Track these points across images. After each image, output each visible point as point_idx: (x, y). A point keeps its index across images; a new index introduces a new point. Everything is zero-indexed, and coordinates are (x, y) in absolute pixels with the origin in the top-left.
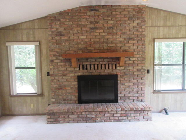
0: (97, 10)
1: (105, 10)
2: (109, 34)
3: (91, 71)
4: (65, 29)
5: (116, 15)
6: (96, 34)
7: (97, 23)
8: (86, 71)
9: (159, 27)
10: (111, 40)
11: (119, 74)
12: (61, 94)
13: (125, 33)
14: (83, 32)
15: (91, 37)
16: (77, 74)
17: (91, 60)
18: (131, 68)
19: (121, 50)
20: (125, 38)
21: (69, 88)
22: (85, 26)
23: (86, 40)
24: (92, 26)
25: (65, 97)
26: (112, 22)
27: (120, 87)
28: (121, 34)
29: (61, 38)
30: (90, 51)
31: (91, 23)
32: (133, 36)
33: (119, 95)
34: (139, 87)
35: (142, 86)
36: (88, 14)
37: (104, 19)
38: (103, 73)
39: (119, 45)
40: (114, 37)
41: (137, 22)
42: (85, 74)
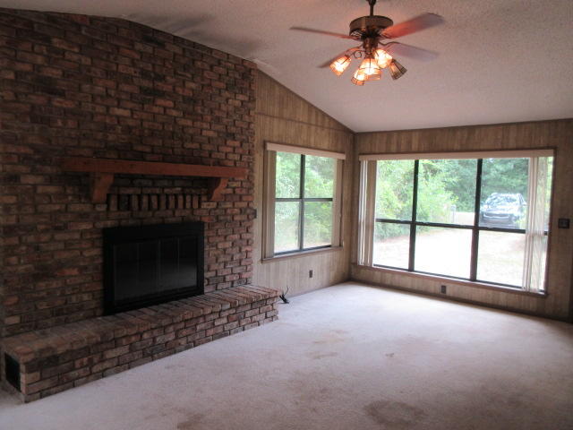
0: (162, 45)
1: (178, 50)
2: (186, 114)
3: (141, 214)
4: (66, 75)
5: (203, 70)
6: (156, 110)
7: (162, 78)
8: (126, 214)
9: (274, 117)
10: (191, 131)
11: (206, 220)
12: (44, 294)
13: (218, 120)
14: (123, 97)
15: (144, 116)
16: (100, 225)
17: (144, 182)
18: (229, 205)
19: (212, 161)
20: (218, 132)
21: (75, 272)
22: (128, 79)
23: (131, 123)
24: (146, 84)
25: (59, 302)
26: (193, 85)
27: (210, 253)
28: (212, 119)
29: (50, 100)
30: (141, 156)
31: (144, 74)
32: (233, 130)
33: (207, 275)
34: (244, 250)
35: (248, 249)
36: (139, 46)
37: (175, 73)
38: (171, 220)
39: (207, 147)
40: (198, 124)
41: (241, 97)
42: (123, 222)
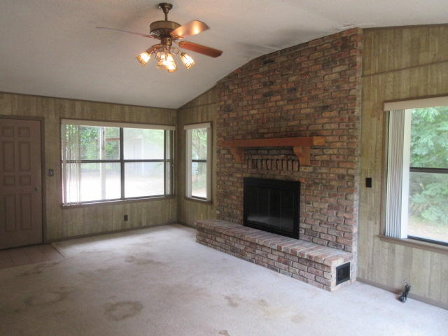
0: (272, 61)
1: (284, 59)
2: (290, 101)
3: (262, 172)
5: (301, 63)
6: (270, 105)
7: (272, 83)
8: (254, 171)
10: (292, 113)
11: (303, 181)
12: (226, 205)
13: (313, 98)
14: (255, 103)
15: (264, 110)
16: (244, 175)
17: (263, 152)
18: (324, 170)
19: (308, 133)
20: (315, 108)
21: (235, 198)
22: (256, 92)
23: (258, 117)
24: (266, 90)
25: (230, 211)
26: (294, 78)
27: (304, 209)
28: (309, 99)
29: (229, 115)
30: (262, 136)
31: (265, 85)
32: (330, 101)
33: (302, 225)
34: (340, 215)
36: (261, 70)
37: (282, 75)
38: (278, 177)
39: (304, 122)
40: (298, 106)
42: (253, 176)
